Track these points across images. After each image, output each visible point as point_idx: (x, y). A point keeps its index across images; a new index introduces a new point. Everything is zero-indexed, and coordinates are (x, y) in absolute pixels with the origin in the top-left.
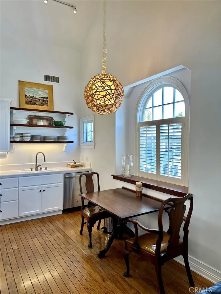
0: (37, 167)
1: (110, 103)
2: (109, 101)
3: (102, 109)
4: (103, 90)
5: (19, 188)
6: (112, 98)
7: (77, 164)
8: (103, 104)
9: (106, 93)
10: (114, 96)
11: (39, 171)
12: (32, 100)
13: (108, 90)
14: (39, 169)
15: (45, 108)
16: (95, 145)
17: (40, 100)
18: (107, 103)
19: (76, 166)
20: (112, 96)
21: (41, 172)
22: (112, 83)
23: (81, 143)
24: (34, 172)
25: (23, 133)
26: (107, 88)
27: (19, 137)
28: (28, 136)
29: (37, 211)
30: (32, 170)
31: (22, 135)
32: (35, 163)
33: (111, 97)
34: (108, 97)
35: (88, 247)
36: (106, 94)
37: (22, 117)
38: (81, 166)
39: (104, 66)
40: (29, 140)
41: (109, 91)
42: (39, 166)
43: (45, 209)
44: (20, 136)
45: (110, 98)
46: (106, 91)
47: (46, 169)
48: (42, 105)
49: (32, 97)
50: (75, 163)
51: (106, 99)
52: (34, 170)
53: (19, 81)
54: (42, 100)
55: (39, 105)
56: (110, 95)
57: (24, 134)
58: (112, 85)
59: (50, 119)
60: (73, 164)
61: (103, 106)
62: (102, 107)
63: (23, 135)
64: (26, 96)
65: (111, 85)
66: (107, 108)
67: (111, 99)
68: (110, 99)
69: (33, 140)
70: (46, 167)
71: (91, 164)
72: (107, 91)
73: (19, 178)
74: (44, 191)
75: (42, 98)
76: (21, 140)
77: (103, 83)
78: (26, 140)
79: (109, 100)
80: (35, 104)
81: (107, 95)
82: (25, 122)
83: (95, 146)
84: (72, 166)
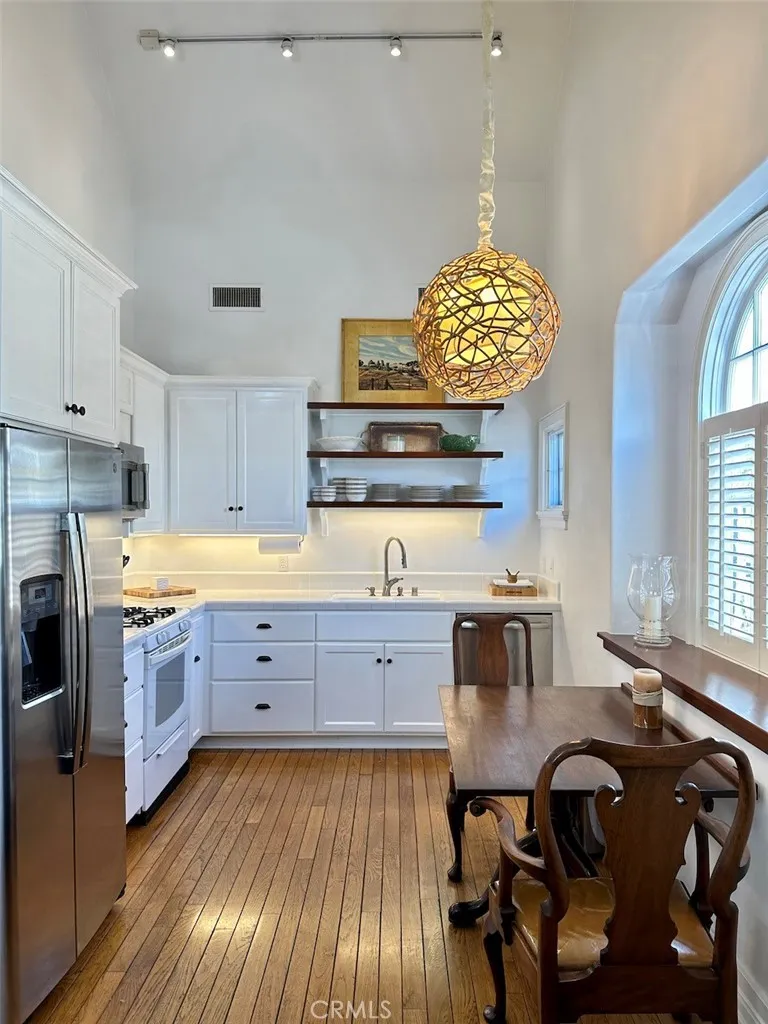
0: (390, 583)
1: (480, 357)
2: (476, 347)
3: (459, 379)
4: (449, 313)
5: (319, 644)
6: (485, 335)
7: (520, 583)
8: (458, 361)
9: (461, 322)
10: (492, 330)
11: (393, 598)
12: (379, 374)
13: (469, 307)
14: (394, 590)
15: (417, 396)
16: (566, 518)
17: (401, 372)
18: (468, 355)
19: (511, 592)
20: (485, 330)
21: (400, 600)
22: (488, 280)
23: (539, 508)
24: (380, 598)
25: (345, 479)
26: (463, 302)
27: (333, 490)
28: (359, 486)
29: (368, 724)
30: (373, 594)
31: (342, 485)
32: (383, 573)
33: (480, 335)
34: (470, 335)
35: (447, 877)
36: (462, 326)
37: (346, 430)
38: (531, 591)
39: (483, 223)
40: (361, 498)
41: (475, 312)
42: (396, 580)
43: (395, 724)
44: (337, 488)
45: (478, 339)
46: (460, 315)
47: (415, 591)
48: (409, 388)
49: (378, 366)
50: (514, 579)
51: (464, 344)
52: (379, 592)
53: (344, 321)
54: (408, 372)
55: (399, 388)
56: (478, 327)
57: (347, 482)
58: (487, 287)
59: (433, 431)
60: (505, 582)
61: (460, 371)
62: (458, 374)
63: (345, 484)
64: (361, 363)
65: (482, 290)
66: (473, 375)
67: (479, 342)
68: (476, 342)
69: (376, 499)
70: (415, 586)
71: (559, 585)
72: (466, 314)
73: (319, 613)
74: (390, 661)
75: (408, 364)
76: (341, 499)
77: (453, 287)
78: (353, 499)
79: (475, 345)
80: (387, 386)
81: (467, 327)
82: (351, 444)
83: (569, 520)
84: (498, 590)
